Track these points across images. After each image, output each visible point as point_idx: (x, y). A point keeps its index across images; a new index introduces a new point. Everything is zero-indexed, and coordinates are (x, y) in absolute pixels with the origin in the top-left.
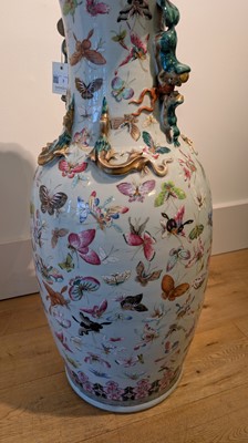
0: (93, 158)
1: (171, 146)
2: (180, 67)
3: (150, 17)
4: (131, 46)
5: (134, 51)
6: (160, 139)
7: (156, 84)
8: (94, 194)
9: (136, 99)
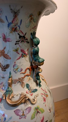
0: (4, 98)
1: (38, 88)
2: (41, 60)
3: (28, 43)
4: (21, 53)
5: (22, 55)
6: (33, 85)
7: (32, 65)
8: (4, 115)
9: (23, 71)
